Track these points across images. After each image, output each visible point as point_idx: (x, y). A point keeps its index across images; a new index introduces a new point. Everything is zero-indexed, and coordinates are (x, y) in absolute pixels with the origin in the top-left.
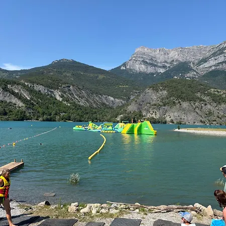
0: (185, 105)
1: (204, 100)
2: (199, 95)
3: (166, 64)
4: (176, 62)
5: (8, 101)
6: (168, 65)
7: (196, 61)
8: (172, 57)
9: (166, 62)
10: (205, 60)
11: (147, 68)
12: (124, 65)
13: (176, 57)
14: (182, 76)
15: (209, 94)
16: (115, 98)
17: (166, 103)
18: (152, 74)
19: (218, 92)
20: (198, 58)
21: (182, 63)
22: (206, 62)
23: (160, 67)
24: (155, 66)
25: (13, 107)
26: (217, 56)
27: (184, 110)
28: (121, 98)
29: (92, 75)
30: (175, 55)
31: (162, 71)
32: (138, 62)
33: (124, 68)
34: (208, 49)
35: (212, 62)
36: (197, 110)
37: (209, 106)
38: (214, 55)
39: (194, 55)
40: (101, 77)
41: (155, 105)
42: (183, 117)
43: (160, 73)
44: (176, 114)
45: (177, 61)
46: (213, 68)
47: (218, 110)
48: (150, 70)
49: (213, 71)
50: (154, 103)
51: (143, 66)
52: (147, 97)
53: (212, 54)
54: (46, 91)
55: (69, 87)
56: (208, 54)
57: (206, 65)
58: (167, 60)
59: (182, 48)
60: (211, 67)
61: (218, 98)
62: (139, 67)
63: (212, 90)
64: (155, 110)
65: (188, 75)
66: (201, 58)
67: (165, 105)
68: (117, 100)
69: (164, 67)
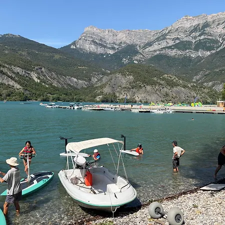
0: (149, 88)
1: (161, 85)
2: (155, 79)
3: (115, 46)
4: (123, 44)
5: (7, 84)
6: (116, 47)
7: (142, 44)
8: (120, 39)
9: (114, 43)
10: (150, 44)
11: (97, 49)
12: (74, 43)
13: (124, 39)
14: (130, 58)
15: (164, 79)
16: (78, 79)
17: (134, 86)
18: (102, 55)
19: (170, 77)
20: (143, 41)
21: (129, 45)
22: (151, 45)
23: (109, 48)
24: (105, 47)
25: (12, 90)
26: (160, 41)
27: (148, 92)
28: (83, 80)
29: (47, 54)
30: (123, 37)
31: (111, 52)
32: (88, 42)
33: (74, 47)
34: (152, 34)
35: (156, 47)
36: (157, 92)
37: (165, 89)
38: (158, 39)
39: (141, 38)
40: (57, 57)
41: (125, 88)
42: (148, 98)
43: (110, 54)
44: (143, 95)
45: (125, 43)
46: (158, 52)
47: (171, 92)
48: (100, 50)
49: (157, 55)
50: (124, 86)
51: (93, 46)
52: (118, 81)
53: (156, 39)
54: (24, 73)
55: (41, 68)
56: (152, 39)
57: (151, 49)
58: (115, 41)
59: (129, 31)
60: (155, 51)
61: (171, 82)
62: (89, 47)
63: (166, 75)
64: (126, 92)
65: (136, 58)
66: (146, 42)
67: (133, 88)
68: (80, 82)
69: (113, 48)
